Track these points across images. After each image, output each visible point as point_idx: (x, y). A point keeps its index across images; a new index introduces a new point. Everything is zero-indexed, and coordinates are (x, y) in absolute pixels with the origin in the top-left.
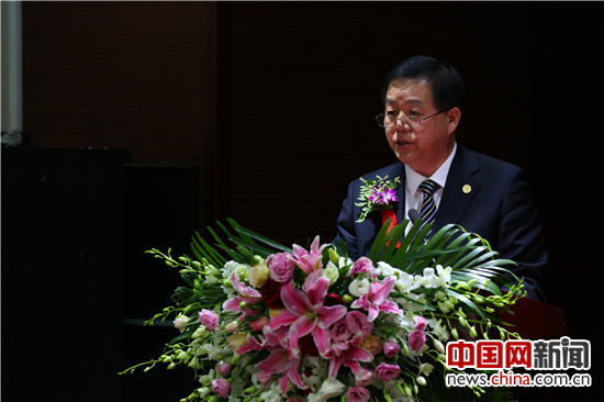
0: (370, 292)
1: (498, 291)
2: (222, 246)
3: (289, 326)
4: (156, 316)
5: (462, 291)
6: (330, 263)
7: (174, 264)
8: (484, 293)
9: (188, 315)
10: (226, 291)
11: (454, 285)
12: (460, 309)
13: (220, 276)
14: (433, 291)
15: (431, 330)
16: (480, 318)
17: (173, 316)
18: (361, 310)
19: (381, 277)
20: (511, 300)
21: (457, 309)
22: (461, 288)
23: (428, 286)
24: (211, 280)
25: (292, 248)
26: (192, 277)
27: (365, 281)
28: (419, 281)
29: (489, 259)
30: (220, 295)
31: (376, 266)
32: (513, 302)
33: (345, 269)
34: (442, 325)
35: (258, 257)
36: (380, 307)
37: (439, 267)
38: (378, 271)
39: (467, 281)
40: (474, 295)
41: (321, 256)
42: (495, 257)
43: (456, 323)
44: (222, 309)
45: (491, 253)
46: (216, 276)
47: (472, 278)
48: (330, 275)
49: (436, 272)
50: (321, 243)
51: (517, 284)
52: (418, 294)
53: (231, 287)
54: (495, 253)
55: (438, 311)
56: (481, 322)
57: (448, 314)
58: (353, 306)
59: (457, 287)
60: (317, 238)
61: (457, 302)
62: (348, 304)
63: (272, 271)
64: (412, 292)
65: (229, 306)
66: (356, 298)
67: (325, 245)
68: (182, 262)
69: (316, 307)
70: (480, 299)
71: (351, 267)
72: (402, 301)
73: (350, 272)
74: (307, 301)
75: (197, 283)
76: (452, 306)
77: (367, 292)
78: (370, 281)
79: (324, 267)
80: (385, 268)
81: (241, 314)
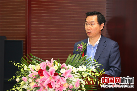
0: (66, 72)
1: (98, 72)
2: (28, 60)
3: (45, 81)
4: (11, 78)
5: (89, 72)
6: (56, 65)
7: (16, 65)
8: (94, 73)
9: (20, 78)
10: (29, 72)
11: (87, 70)
12: (88, 76)
13: (28, 68)
14: (82, 72)
15: (81, 82)
16: (93, 79)
17: (16, 78)
18: (63, 77)
19: (68, 69)
20: (101, 74)
21: (87, 77)
22: (88, 71)
23: (80, 71)
24: (25, 69)
25: (46, 61)
26: (21, 68)
27: (65, 69)
28: (78, 69)
29: (95, 64)
30: (28, 73)
31: (67, 66)
32: (101, 75)
33: (60, 66)
34: (84, 80)
35: (37, 63)
36: (68, 76)
37: (83, 66)
38: (68, 67)
39: (90, 70)
40: (92, 73)
41: (53, 63)
42: (97, 64)
43: (87, 80)
44: (28, 76)
45: (96, 63)
46: (27, 68)
47: (91, 69)
48: (56, 68)
49: (82, 67)
50: (53, 60)
51: (102, 70)
52: (78, 73)
53: (31, 71)
54: (97, 62)
55: (83, 77)
56: (93, 80)
57: (85, 78)
58: (61, 76)
59: (87, 71)
60: (52, 59)
61: (87, 75)
62: (60, 75)
63: (41, 67)
64: (76, 72)
65: (30, 76)
66: (62, 74)
67: (54, 60)
68: (18, 65)
69: (52, 76)
70: (93, 74)
71: (61, 66)
72: (73, 74)
73: (61, 67)
74: (50, 75)
75: (22, 70)
76: (86, 76)
77: (65, 72)
78: (66, 69)
79: (54, 66)
80: (69, 66)
81: (33, 78)
